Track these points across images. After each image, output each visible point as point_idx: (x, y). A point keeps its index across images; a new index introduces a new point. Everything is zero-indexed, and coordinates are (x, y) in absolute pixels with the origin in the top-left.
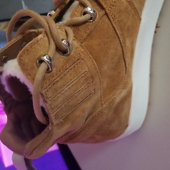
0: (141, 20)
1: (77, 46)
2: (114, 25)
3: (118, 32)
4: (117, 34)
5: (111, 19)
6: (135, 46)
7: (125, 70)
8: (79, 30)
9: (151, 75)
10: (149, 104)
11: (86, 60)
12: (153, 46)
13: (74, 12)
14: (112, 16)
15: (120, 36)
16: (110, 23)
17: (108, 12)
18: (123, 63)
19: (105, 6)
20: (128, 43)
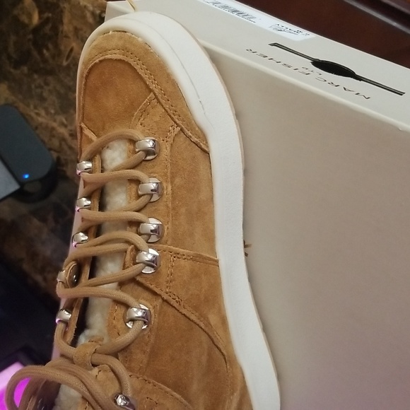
0: (220, 262)
1: (139, 387)
2: (184, 311)
3: (193, 317)
4: (192, 321)
5: (176, 305)
6: (224, 306)
7: (223, 360)
8: (131, 353)
9: (265, 329)
10: (279, 377)
11: (161, 401)
12: (251, 279)
13: (112, 323)
14: (174, 299)
15: (198, 322)
16: (176, 311)
17: (166, 297)
18: (217, 352)
19: (157, 290)
20: (213, 319)
